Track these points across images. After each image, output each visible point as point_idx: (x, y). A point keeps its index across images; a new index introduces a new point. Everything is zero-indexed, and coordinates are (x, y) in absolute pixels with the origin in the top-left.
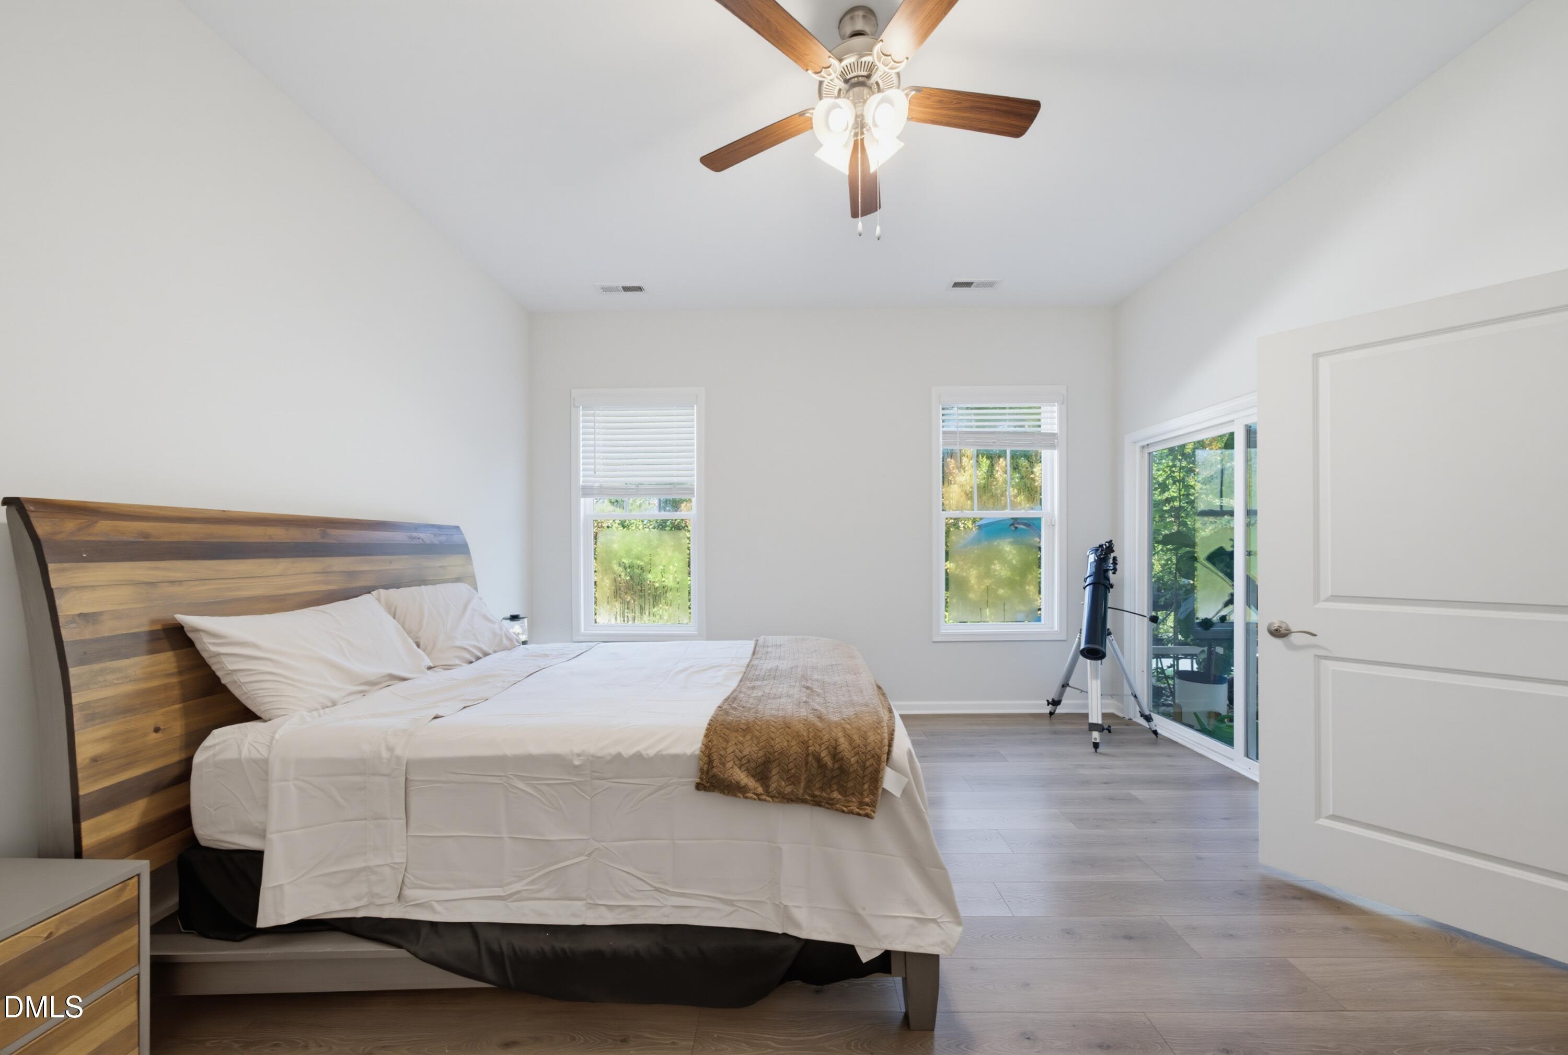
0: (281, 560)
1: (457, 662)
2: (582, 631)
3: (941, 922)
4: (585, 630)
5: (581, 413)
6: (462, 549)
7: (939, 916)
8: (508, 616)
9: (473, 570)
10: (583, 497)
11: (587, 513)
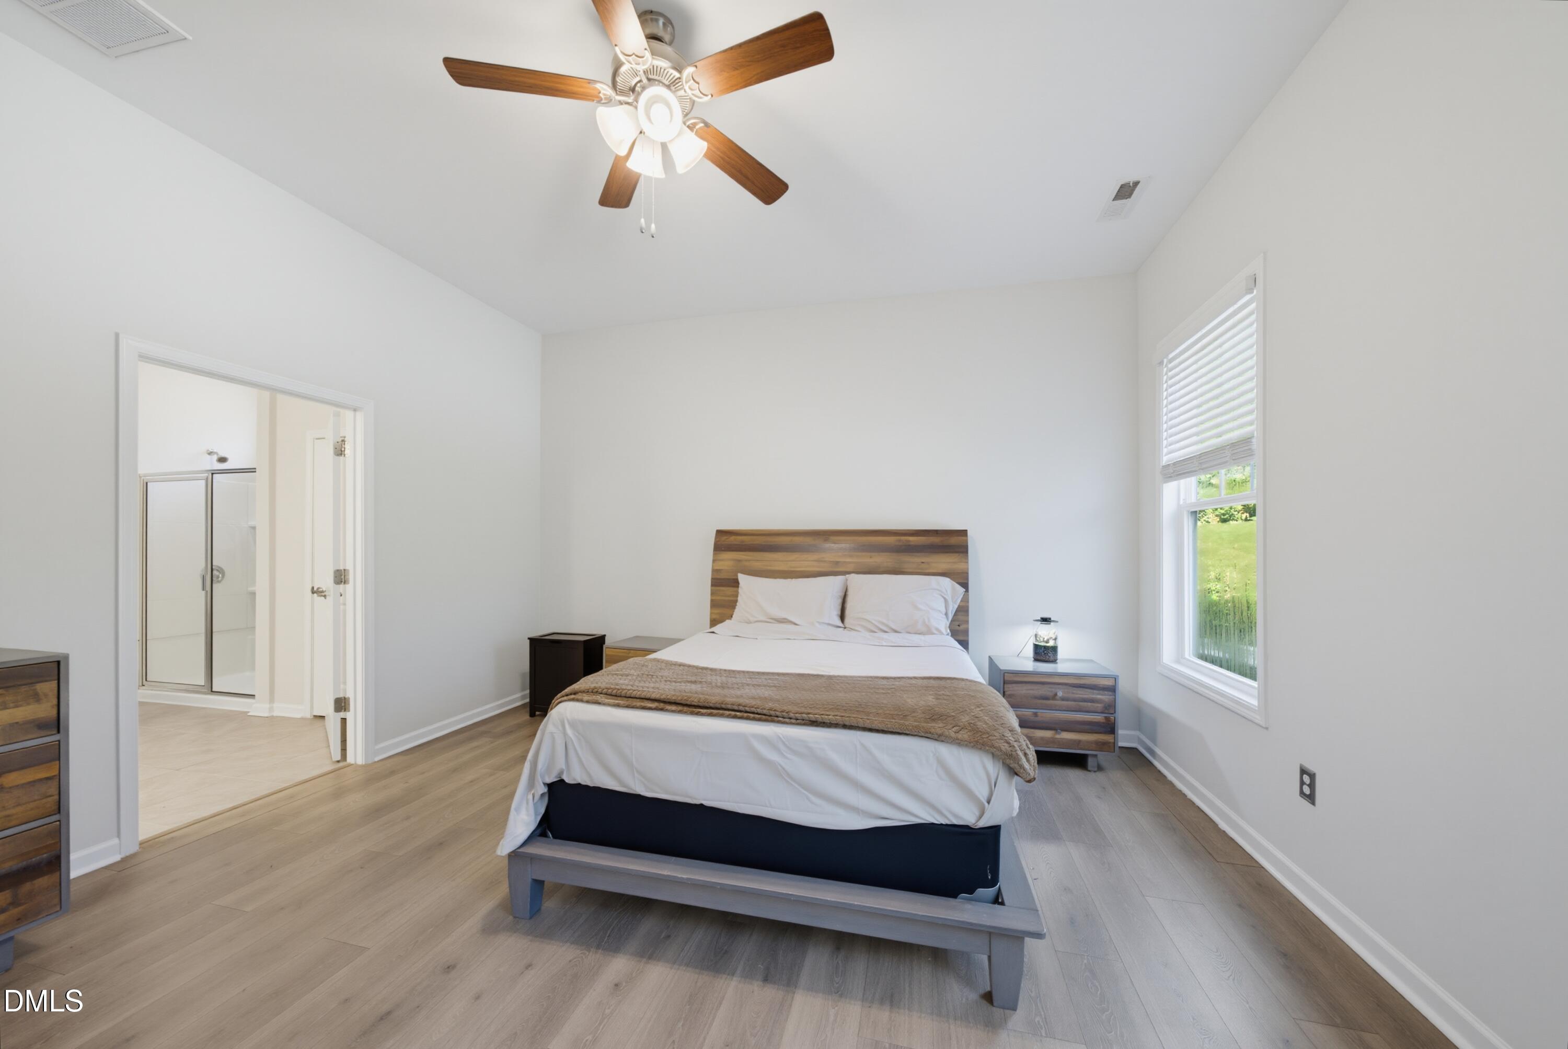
2: (1166, 659)
5: (1165, 370)
6: (961, 550)
8: (1038, 618)
9: (968, 569)
10: (1166, 482)
11: (1181, 502)
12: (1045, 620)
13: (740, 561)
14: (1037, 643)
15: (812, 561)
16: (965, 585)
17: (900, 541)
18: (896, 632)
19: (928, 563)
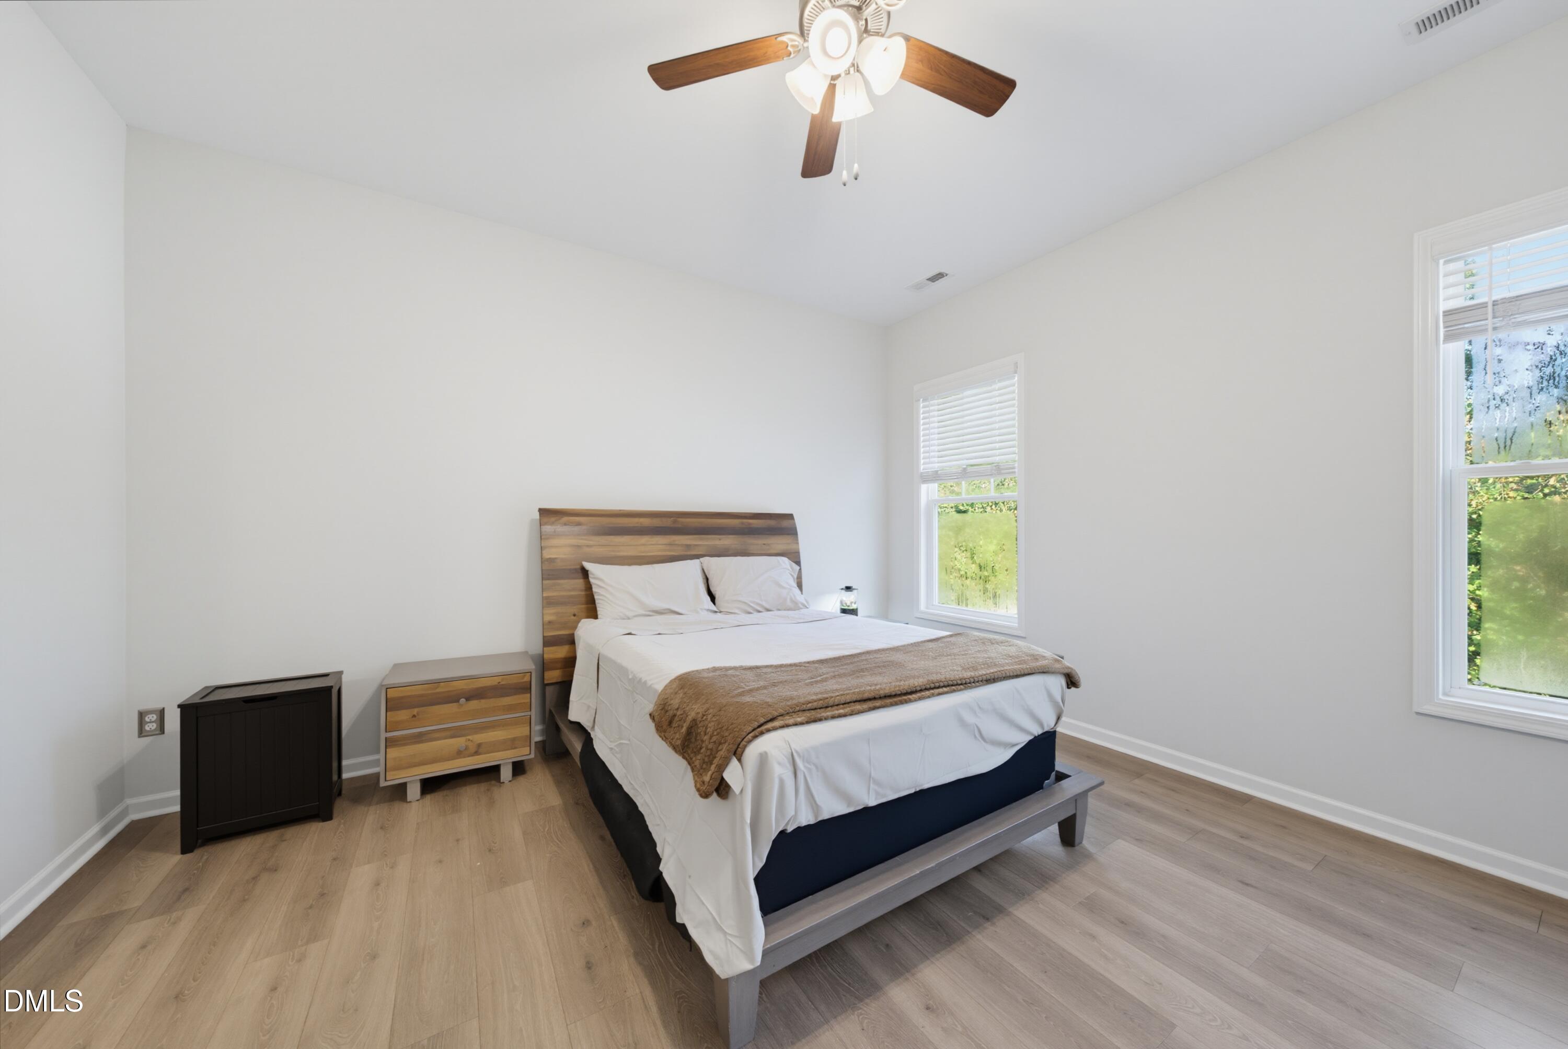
0: (645, 536)
1: (736, 611)
2: (922, 607)
3: (730, 940)
4: (927, 608)
5: (922, 405)
6: (792, 532)
7: (730, 933)
8: (844, 587)
9: (799, 549)
10: (923, 484)
11: (930, 499)
12: (848, 588)
13: (579, 547)
14: (843, 607)
15: (662, 545)
16: (798, 563)
17: (742, 523)
18: (768, 610)
19: (768, 545)
